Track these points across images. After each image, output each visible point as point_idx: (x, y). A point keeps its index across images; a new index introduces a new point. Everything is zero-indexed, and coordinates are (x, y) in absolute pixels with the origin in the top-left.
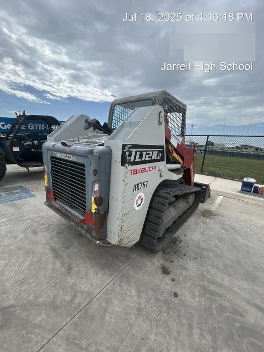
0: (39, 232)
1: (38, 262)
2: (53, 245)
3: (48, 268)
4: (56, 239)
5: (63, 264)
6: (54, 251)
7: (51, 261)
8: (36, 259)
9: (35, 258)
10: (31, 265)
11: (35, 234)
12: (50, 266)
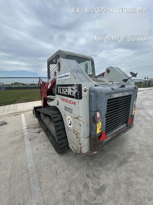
0: (101, 185)
1: (135, 172)
2: (115, 166)
3: (136, 164)
4: (109, 166)
5: (129, 157)
6: (121, 164)
7: (131, 164)
8: (133, 174)
9: (132, 176)
10: (139, 176)
11: (105, 188)
12: (134, 163)
